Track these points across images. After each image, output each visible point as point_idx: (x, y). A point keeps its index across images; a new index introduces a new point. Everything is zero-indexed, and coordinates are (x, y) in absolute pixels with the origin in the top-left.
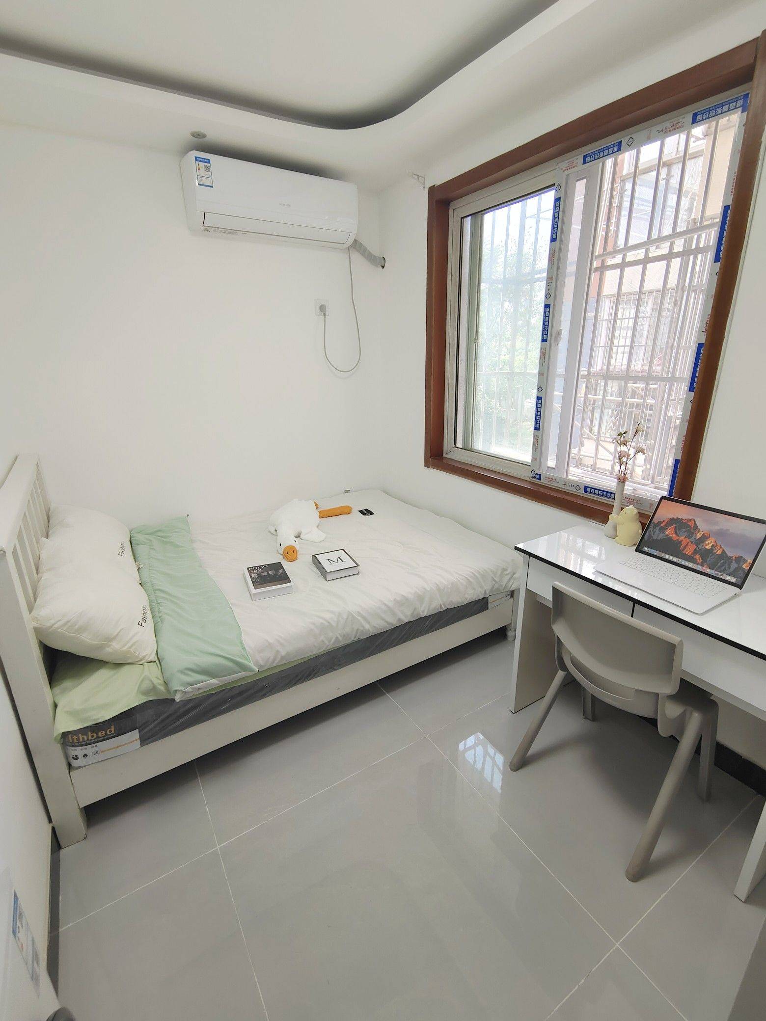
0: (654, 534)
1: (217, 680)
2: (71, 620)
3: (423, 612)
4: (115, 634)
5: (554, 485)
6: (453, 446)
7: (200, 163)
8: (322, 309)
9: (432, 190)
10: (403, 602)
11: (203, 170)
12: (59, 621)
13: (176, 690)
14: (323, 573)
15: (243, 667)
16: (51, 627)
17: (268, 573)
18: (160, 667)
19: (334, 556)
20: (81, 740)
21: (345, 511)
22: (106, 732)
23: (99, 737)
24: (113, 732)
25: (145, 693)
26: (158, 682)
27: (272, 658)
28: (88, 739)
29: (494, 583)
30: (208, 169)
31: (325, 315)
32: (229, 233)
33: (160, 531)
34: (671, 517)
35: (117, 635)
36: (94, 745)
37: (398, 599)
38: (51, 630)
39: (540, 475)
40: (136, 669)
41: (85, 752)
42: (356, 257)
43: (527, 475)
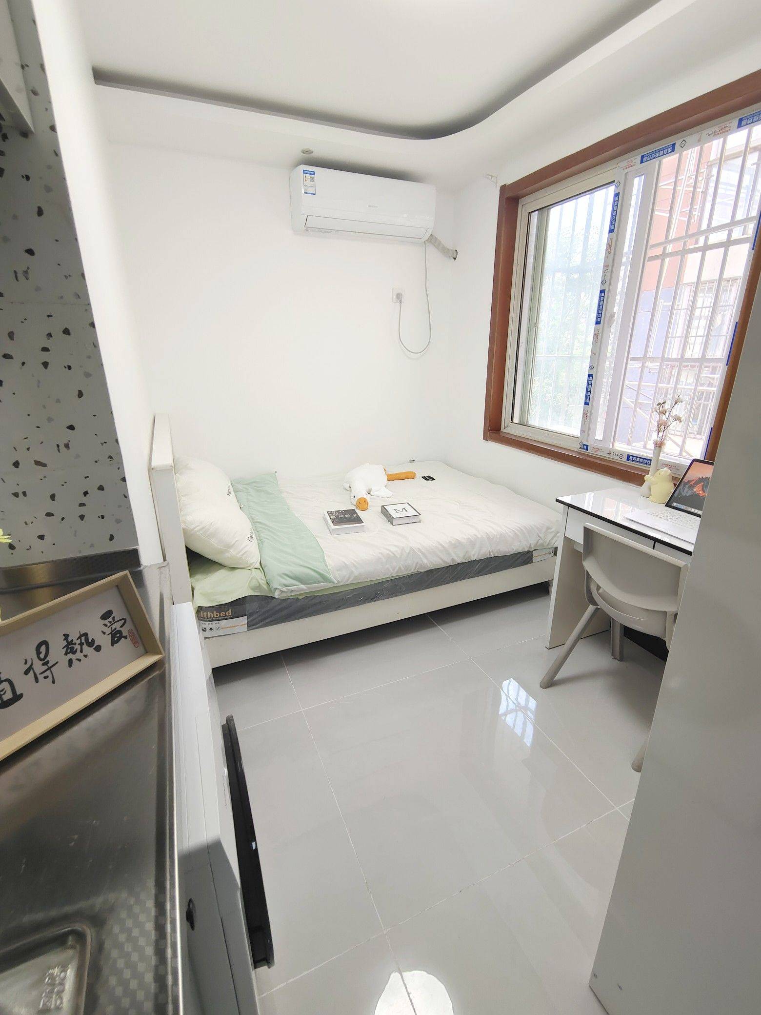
0: (683, 491)
1: (306, 586)
2: (205, 527)
3: (474, 556)
4: (233, 543)
5: (600, 454)
6: (510, 421)
7: (307, 175)
8: (399, 297)
9: (503, 189)
10: (457, 545)
11: (308, 181)
12: (198, 526)
13: (276, 588)
14: (390, 519)
15: (326, 579)
16: (193, 530)
17: (344, 516)
18: (262, 571)
19: (400, 507)
20: (209, 617)
21: (410, 476)
22: (226, 613)
23: (221, 617)
24: (230, 614)
25: (253, 589)
26: (263, 583)
27: (347, 576)
28: (214, 616)
29: (539, 538)
30: (312, 180)
31: (401, 302)
32: (325, 232)
33: (254, 482)
34: (701, 476)
35: (234, 544)
36: (217, 622)
37: (453, 542)
38: (193, 532)
39: (587, 446)
40: (245, 572)
41: (211, 626)
42: (432, 251)
43: (576, 447)
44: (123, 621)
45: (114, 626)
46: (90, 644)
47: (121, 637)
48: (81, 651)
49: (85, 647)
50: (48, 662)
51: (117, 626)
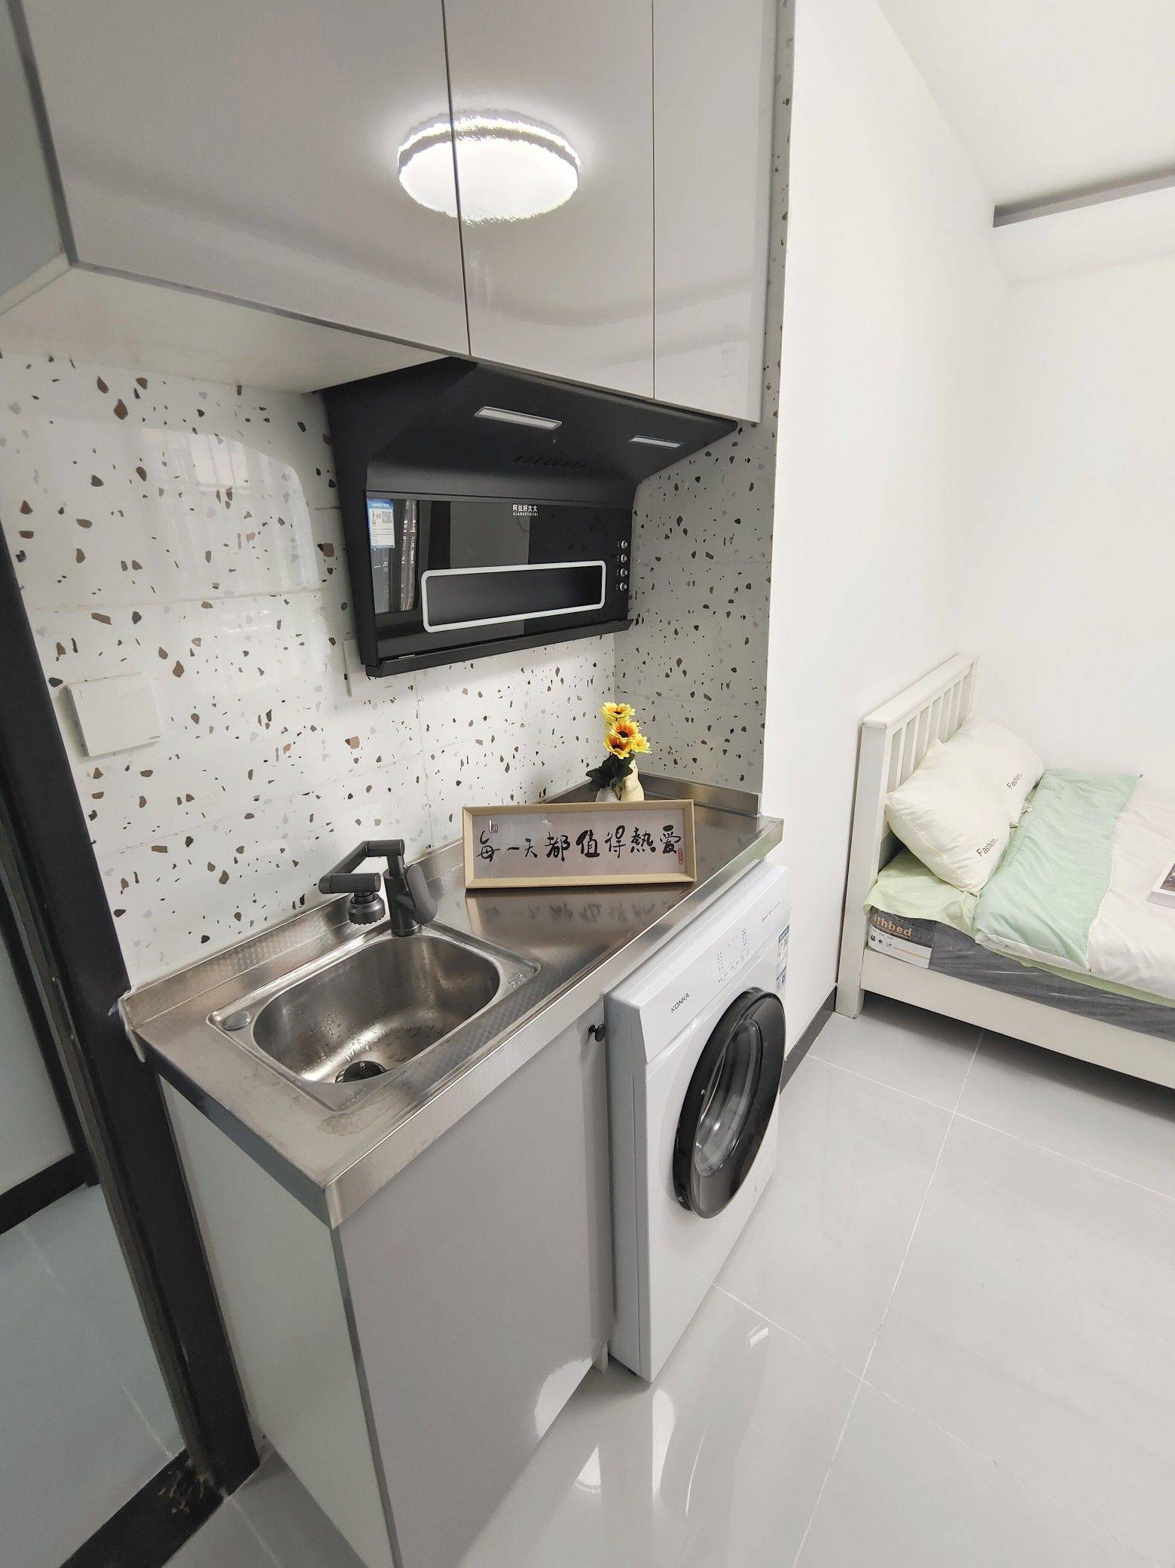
1: (1032, 950)
12: (907, 809)
13: (982, 931)
15: (1072, 955)
16: (899, 812)
18: (977, 903)
20: (882, 925)
22: (904, 930)
23: (897, 932)
24: (909, 935)
25: (951, 917)
26: (967, 915)
28: (888, 927)
33: (1084, 781)
35: (951, 849)
36: (890, 936)
38: (898, 815)
40: (954, 892)
41: (882, 938)
44: (678, 839)
45: (670, 839)
46: (650, 844)
47: (672, 850)
48: (642, 846)
49: (645, 843)
50: (620, 841)
51: (672, 840)
